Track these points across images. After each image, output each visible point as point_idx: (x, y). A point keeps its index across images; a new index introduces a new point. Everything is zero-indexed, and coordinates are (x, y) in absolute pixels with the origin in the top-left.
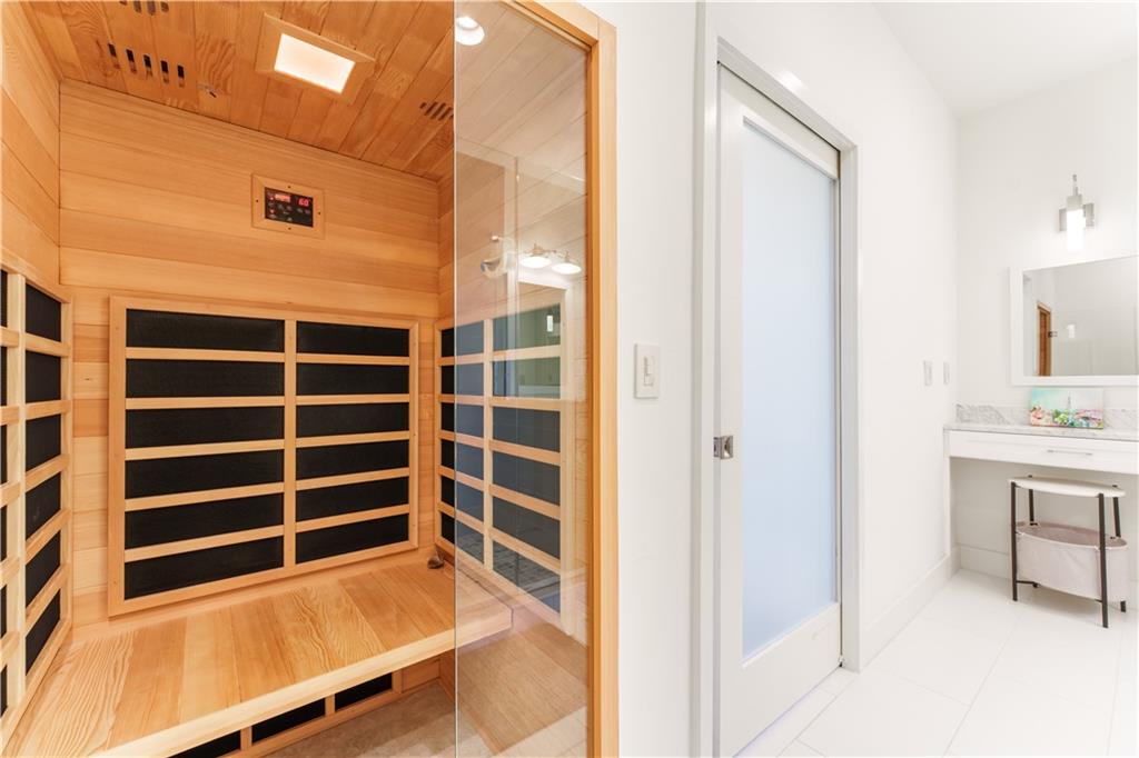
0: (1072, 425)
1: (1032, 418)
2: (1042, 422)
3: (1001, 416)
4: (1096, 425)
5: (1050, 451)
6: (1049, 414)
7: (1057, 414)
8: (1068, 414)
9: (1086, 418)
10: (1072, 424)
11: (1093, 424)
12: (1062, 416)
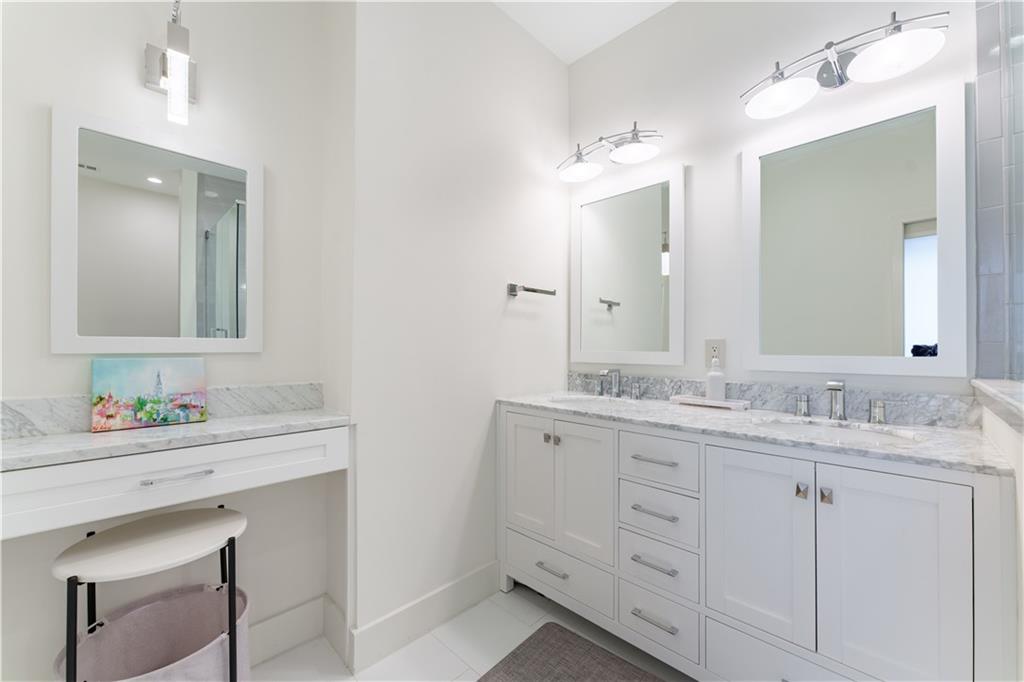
0: (165, 422)
1: (96, 418)
2: (116, 423)
3: (27, 422)
4: (197, 417)
5: (145, 484)
6: (127, 407)
7: (141, 404)
8: (160, 402)
9: (184, 407)
10: (165, 420)
11: (194, 415)
12: (148, 407)
